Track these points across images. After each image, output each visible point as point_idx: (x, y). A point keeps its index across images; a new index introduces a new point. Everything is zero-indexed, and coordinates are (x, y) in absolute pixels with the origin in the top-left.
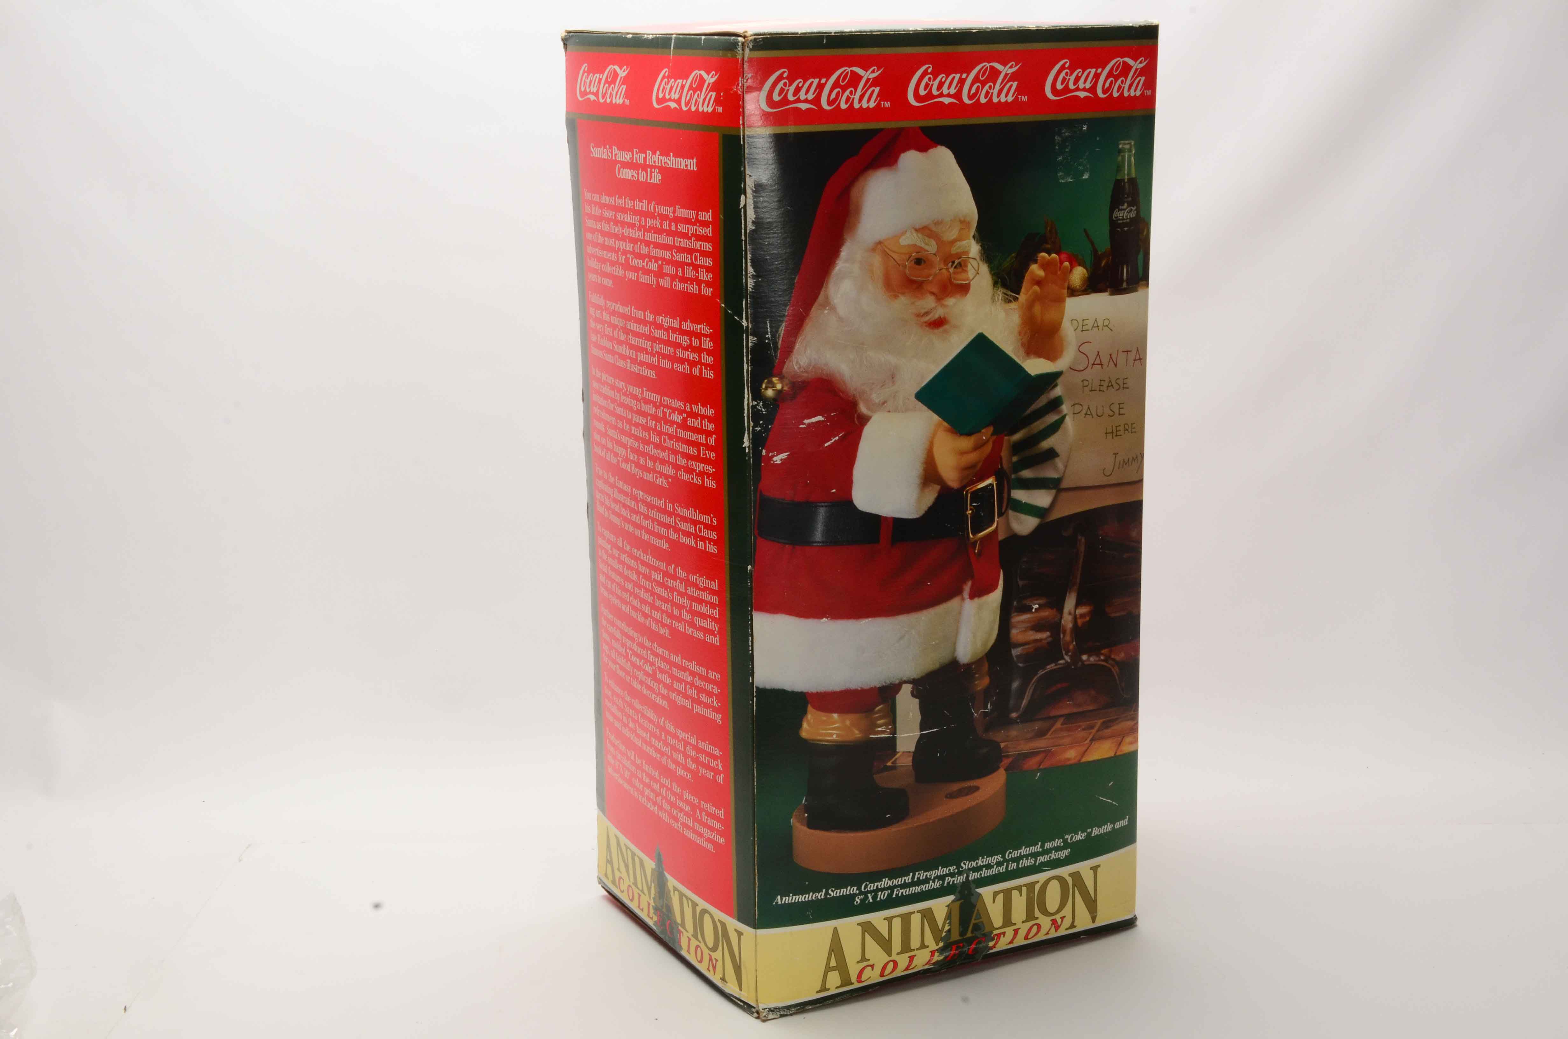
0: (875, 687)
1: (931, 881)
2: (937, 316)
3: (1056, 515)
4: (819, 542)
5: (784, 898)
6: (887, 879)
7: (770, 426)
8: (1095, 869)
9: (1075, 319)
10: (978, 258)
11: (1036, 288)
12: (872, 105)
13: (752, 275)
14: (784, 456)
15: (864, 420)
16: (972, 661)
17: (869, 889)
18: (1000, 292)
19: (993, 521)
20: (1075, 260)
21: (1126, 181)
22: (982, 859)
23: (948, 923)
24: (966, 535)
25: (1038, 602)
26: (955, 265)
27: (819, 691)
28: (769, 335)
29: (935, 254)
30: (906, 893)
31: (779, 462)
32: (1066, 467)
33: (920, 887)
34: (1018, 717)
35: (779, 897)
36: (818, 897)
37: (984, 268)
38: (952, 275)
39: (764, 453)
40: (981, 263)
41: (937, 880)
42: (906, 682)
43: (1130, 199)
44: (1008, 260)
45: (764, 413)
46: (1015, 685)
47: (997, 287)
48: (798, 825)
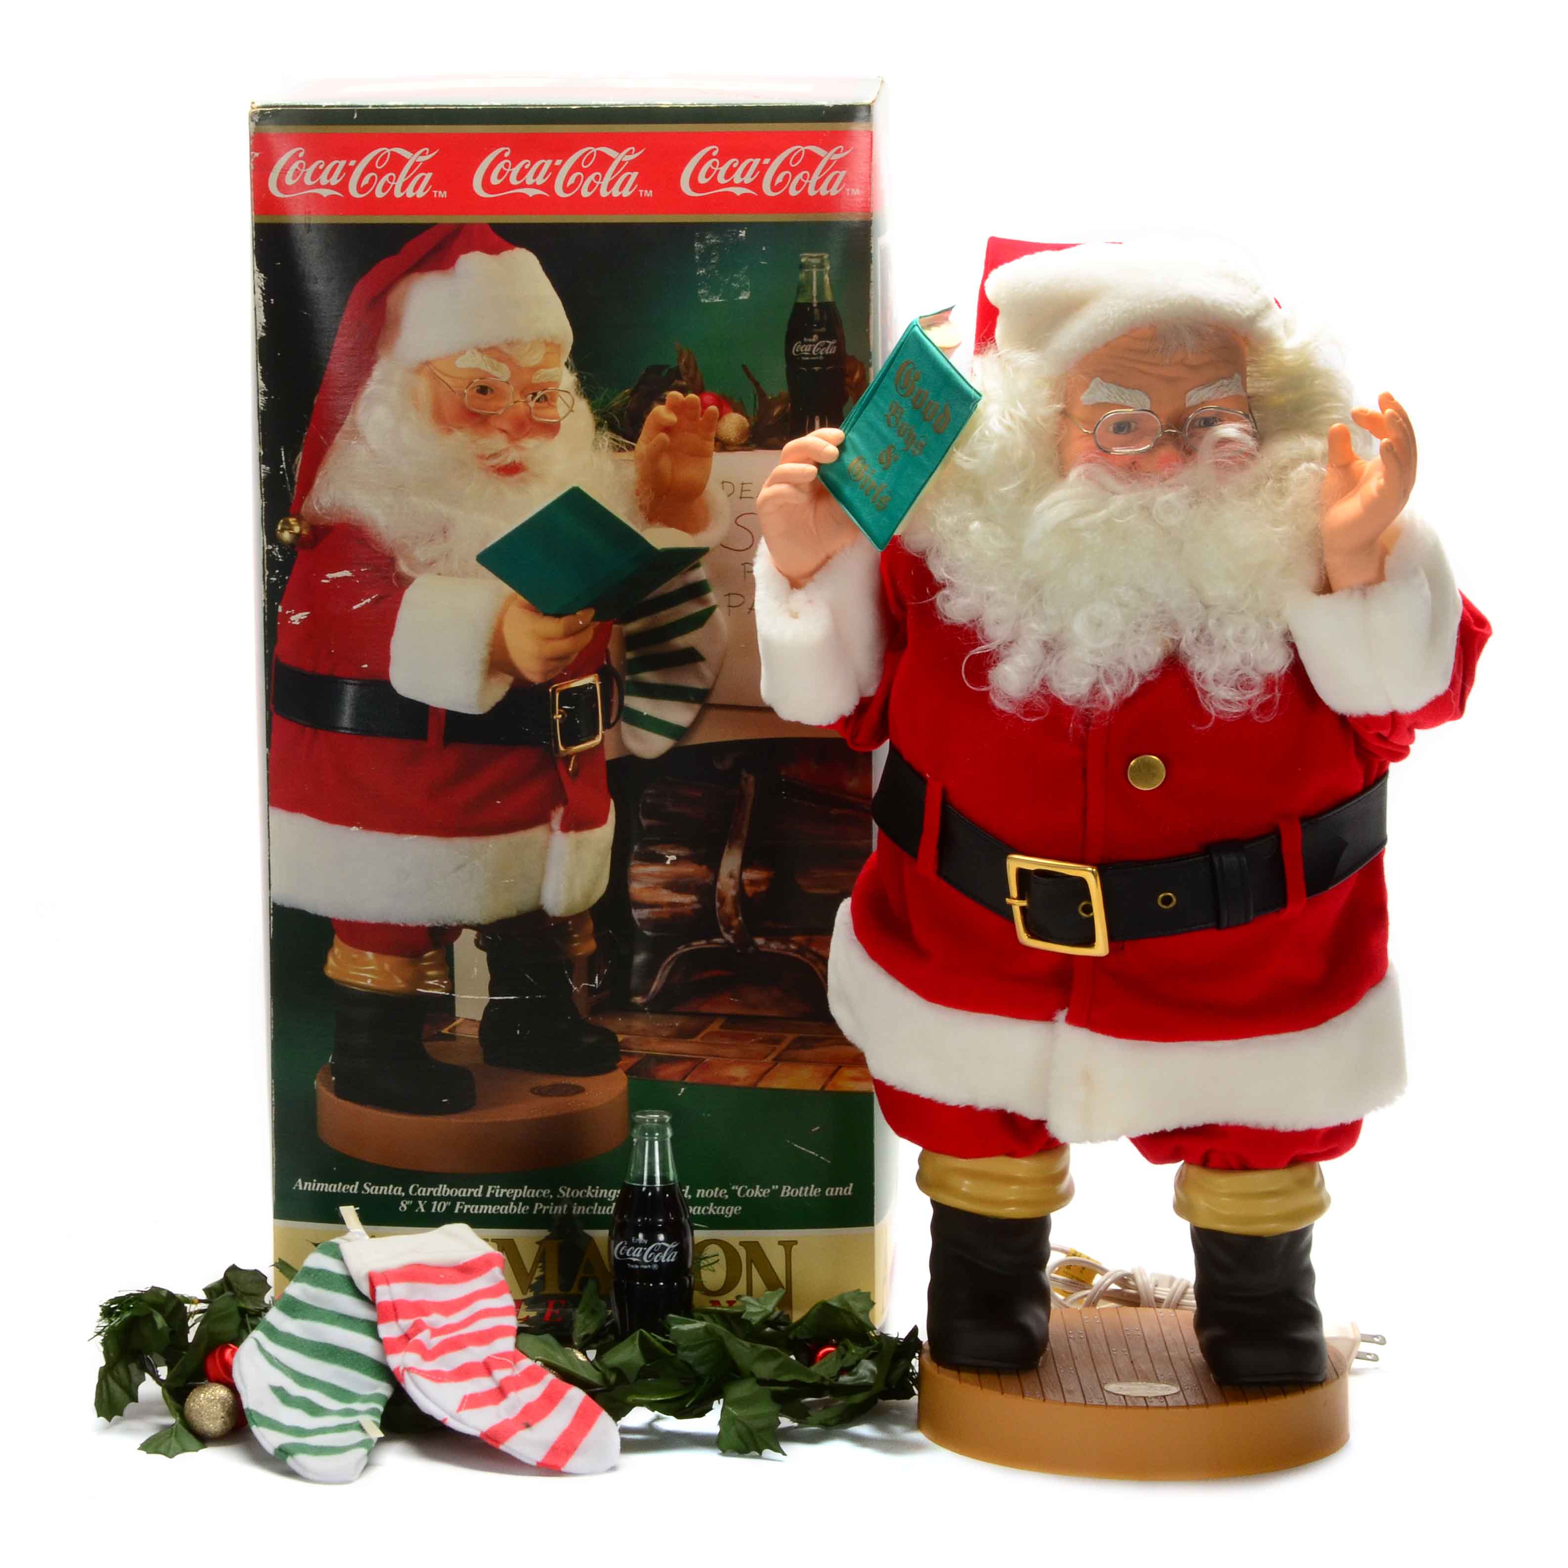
0: (423, 926)
1: (512, 1203)
2: (509, 461)
3: (700, 738)
4: (347, 729)
5: (306, 1184)
6: (445, 1186)
7: (287, 578)
8: (788, 1245)
9: (729, 480)
10: (573, 392)
11: (664, 436)
12: (420, 194)
13: (264, 391)
14: (303, 615)
15: (404, 582)
16: (569, 915)
17: (419, 1194)
18: (607, 437)
19: (596, 733)
20: (726, 404)
21: (815, 305)
22: (592, 1189)
23: (540, 1267)
24: (553, 745)
25: (676, 852)
26: (538, 397)
27: (348, 920)
28: (283, 466)
29: (507, 382)
30: (473, 1210)
31: (297, 623)
32: (717, 677)
33: (495, 1207)
34: (645, 1005)
35: (300, 1181)
36: (349, 1189)
37: (582, 406)
38: (532, 411)
39: (280, 609)
40: (577, 399)
41: (521, 1204)
42: (466, 926)
43: (823, 329)
44: (621, 395)
45: (280, 560)
46: (639, 958)
47: (600, 430)
48: (323, 1089)
